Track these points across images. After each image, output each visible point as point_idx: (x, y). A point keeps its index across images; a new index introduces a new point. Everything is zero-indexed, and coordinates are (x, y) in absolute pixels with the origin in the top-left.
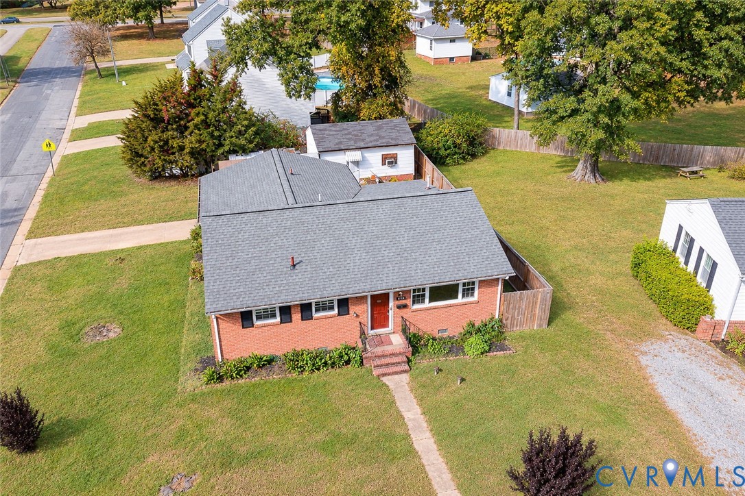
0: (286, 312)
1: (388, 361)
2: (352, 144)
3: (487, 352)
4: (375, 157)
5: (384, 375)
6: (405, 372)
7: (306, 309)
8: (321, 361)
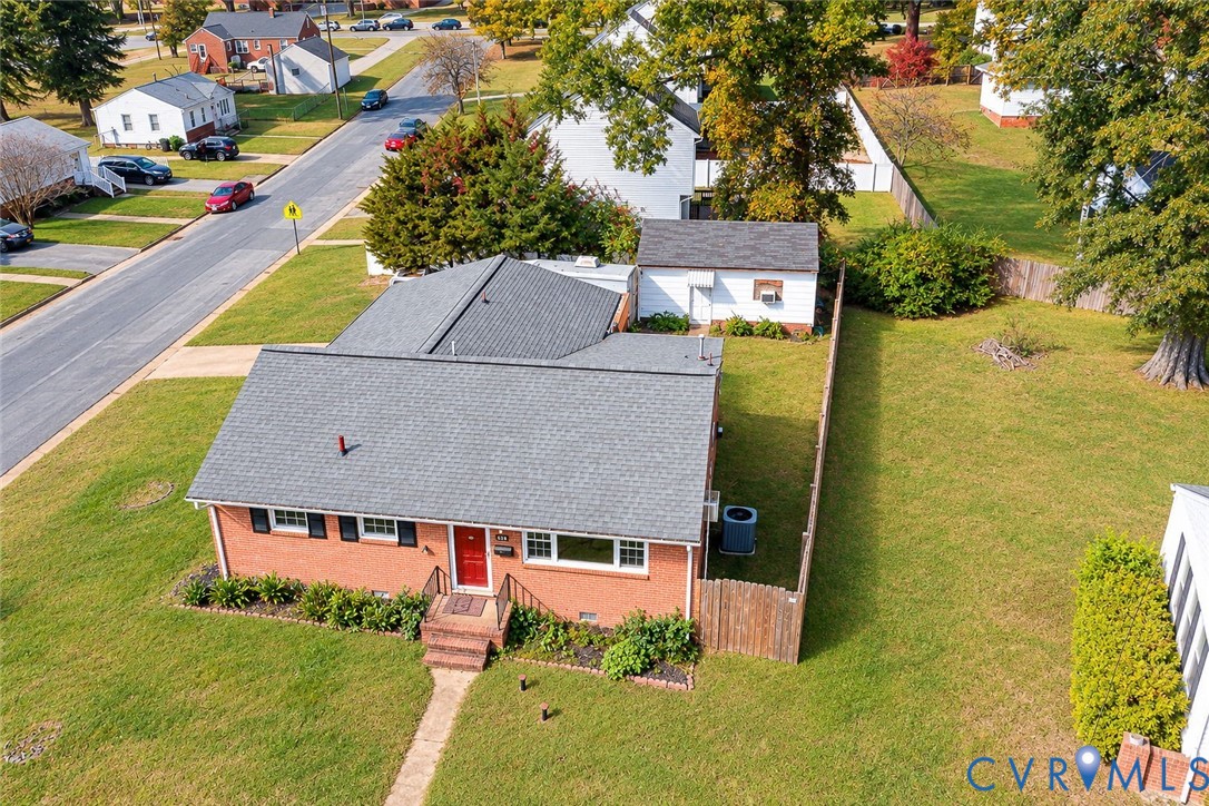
0: (317, 524)
1: (457, 643)
2: (702, 259)
3: (636, 674)
4: (740, 286)
5: (438, 664)
6: (473, 668)
7: (348, 527)
8: (354, 613)
